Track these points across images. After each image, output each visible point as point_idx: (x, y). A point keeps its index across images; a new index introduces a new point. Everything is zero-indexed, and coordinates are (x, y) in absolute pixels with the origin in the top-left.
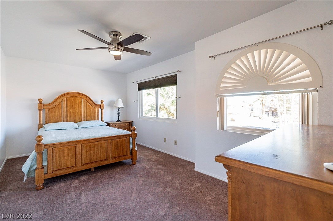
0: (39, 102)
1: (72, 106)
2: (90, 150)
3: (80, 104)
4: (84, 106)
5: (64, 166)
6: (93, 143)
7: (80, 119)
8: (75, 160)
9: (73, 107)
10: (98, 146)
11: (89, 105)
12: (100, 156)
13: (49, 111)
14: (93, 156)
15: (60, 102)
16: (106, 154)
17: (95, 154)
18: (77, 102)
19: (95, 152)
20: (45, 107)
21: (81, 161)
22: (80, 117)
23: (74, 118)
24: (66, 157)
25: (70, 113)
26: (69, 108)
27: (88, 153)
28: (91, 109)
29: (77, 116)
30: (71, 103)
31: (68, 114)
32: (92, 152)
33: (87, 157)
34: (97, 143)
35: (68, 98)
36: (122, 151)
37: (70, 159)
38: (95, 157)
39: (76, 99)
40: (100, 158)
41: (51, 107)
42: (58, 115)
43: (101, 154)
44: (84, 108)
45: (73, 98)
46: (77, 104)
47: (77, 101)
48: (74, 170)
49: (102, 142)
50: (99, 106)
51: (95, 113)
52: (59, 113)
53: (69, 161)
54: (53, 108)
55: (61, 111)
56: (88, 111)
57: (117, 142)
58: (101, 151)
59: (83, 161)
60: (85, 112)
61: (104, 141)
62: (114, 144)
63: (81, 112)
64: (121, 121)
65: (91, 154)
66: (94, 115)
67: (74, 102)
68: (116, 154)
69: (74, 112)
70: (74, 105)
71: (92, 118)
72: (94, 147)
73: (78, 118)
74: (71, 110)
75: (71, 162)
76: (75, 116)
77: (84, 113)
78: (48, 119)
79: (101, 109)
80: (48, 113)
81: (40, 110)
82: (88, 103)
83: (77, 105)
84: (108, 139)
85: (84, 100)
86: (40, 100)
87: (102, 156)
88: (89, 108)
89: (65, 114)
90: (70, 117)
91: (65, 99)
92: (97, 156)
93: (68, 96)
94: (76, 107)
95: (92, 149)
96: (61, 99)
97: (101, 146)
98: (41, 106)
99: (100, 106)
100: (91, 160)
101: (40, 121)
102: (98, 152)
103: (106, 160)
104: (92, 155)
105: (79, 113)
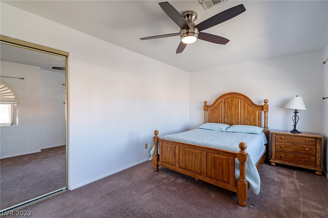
0: (204, 104)
1: (230, 107)
2: (186, 155)
3: (237, 106)
4: (242, 108)
5: (168, 160)
6: (188, 149)
7: (237, 122)
8: (174, 159)
9: (230, 109)
10: (193, 154)
11: (247, 107)
12: (195, 166)
13: (211, 111)
14: (188, 163)
15: (219, 103)
16: (200, 167)
17: (190, 162)
18: (234, 103)
19: (190, 160)
20: (208, 108)
21: (179, 163)
22: (237, 120)
23: (231, 120)
24: (169, 154)
25: (227, 114)
26: (226, 110)
27: (184, 157)
28: (250, 111)
29: (234, 118)
30: (229, 104)
31: (225, 116)
32: (187, 158)
33: (183, 161)
34: (192, 150)
35: (226, 99)
36: (221, 172)
37: (171, 156)
38: (190, 165)
39: (233, 100)
40: (195, 169)
41: (212, 108)
42: (218, 116)
43: (195, 165)
44: (242, 110)
45: (230, 99)
46: (234, 105)
47: (234, 101)
48: (173, 169)
49: (197, 151)
50: (261, 108)
51: (255, 116)
52: (218, 114)
53: (171, 158)
54: (214, 109)
55: (220, 112)
56: (246, 114)
57: (215, 157)
58: (195, 161)
59: (180, 164)
60: (242, 114)
61: (199, 151)
62: (210, 159)
63: (238, 114)
64: (299, 133)
65: (186, 159)
66: (255, 118)
67: (231, 103)
68: (213, 173)
69: (231, 114)
70: (231, 106)
71: (251, 122)
72: (189, 154)
73: (235, 121)
74: (228, 112)
75: (172, 160)
76: (232, 118)
77: (242, 116)
78: (210, 119)
79: (265, 112)
80: (210, 113)
81: (205, 111)
82: (246, 104)
83: (234, 107)
84: (203, 150)
85: (242, 101)
86: (205, 102)
87: (196, 167)
88: (248, 110)
89: (223, 115)
90: (228, 118)
91: (223, 100)
92: (191, 164)
93: (226, 97)
94: (233, 109)
95: (187, 155)
96: (220, 100)
97: (195, 155)
98: (205, 107)
99: (263, 107)
100: (186, 166)
101: (205, 120)
102: (193, 160)
103: (201, 174)
104: (187, 161)
105: (236, 115)
